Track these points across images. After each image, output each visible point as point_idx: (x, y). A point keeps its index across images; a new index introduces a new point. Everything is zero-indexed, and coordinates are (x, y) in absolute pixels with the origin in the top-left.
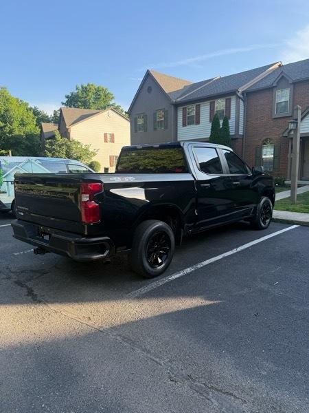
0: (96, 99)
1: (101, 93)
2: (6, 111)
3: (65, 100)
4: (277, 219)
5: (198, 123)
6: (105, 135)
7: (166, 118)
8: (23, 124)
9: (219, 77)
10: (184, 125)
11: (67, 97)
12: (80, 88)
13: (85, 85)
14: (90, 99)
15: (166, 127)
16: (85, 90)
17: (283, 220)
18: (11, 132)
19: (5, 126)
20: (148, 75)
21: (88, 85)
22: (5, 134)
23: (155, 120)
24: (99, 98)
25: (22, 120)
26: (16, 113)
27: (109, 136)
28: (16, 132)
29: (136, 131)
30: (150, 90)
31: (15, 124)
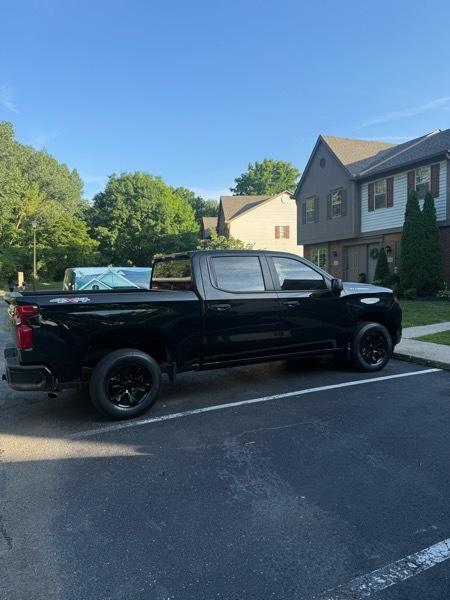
0: (274, 180)
1: (281, 171)
2: (159, 206)
3: (234, 185)
4: (413, 358)
5: (390, 204)
6: (277, 228)
7: (345, 202)
8: (178, 220)
9: (438, 131)
10: (371, 209)
11: (237, 181)
12: (254, 168)
13: (261, 162)
14: (266, 180)
15: (344, 214)
16: (260, 169)
17: (421, 360)
18: (162, 232)
19: (156, 225)
20: (321, 142)
21: (265, 162)
22: (155, 234)
23: (329, 205)
24: (278, 178)
25: (177, 216)
26: (171, 207)
27: (281, 230)
28: (170, 232)
29: (304, 222)
30: (323, 163)
31: (168, 221)
